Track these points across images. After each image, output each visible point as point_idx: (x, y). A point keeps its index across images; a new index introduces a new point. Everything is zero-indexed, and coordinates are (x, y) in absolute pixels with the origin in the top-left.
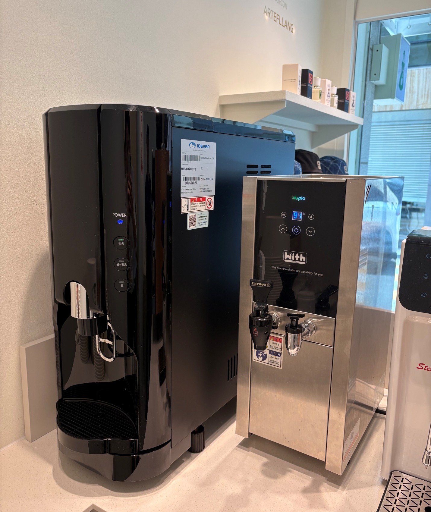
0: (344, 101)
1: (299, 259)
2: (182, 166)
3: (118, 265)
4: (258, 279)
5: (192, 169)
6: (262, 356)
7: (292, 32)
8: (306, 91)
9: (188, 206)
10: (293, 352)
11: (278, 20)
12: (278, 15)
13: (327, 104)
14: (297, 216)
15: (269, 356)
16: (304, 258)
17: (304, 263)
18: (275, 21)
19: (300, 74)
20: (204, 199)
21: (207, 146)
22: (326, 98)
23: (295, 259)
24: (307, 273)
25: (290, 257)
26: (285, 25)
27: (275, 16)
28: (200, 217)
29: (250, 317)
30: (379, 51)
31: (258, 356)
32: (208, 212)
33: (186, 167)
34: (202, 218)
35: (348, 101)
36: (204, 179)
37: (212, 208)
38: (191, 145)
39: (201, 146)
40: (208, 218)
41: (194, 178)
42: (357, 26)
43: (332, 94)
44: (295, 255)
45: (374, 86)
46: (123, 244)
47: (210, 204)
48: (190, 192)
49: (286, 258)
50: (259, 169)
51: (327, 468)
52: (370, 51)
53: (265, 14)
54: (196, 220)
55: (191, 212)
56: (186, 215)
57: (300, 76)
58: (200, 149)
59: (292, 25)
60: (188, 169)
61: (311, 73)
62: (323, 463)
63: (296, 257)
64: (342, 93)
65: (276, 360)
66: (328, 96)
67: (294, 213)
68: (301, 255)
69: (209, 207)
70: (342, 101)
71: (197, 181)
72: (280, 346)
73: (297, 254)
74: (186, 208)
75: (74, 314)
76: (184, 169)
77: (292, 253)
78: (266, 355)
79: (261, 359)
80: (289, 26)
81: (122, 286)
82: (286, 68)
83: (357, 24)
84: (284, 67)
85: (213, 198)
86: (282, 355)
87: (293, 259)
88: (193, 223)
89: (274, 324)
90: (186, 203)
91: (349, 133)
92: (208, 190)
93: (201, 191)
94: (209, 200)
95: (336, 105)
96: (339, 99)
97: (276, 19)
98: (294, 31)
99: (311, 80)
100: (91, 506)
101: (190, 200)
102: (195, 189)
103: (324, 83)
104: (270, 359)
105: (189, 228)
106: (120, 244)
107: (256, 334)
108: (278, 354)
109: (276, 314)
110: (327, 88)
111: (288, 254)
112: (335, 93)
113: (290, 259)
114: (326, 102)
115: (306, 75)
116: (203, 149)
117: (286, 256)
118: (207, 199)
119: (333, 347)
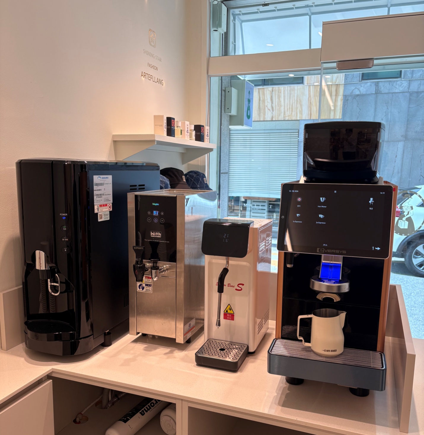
0: (200, 133)
1: (158, 235)
2: (94, 189)
3: (63, 240)
4: (138, 245)
5: (100, 190)
6: (142, 288)
7: (163, 85)
8: (170, 132)
9: (98, 209)
10: (155, 279)
11: (152, 79)
12: (152, 76)
13: (187, 138)
14: (155, 213)
15: (145, 287)
16: (160, 234)
17: (160, 237)
18: (150, 80)
19: (165, 121)
20: (106, 205)
21: (107, 178)
22: (186, 133)
23: (156, 235)
24: (162, 241)
25: (153, 234)
26: (157, 82)
27: (149, 77)
28: (105, 215)
29: (134, 265)
30: (230, 92)
31: (140, 288)
32: (109, 212)
33: (96, 189)
34: (106, 215)
35: (204, 133)
36: (106, 195)
37: (111, 210)
38: (99, 178)
39: (104, 178)
40: (109, 215)
41: (101, 195)
42: (209, 79)
43: (191, 130)
44: (156, 233)
45: (229, 116)
46: (66, 229)
47: (110, 207)
48: (99, 202)
49: (151, 235)
50: (138, 187)
51: (177, 341)
52: (223, 92)
53: (142, 76)
54: (103, 216)
55: (100, 212)
56: (97, 214)
57: (165, 123)
58: (103, 179)
59: (162, 80)
60: (97, 190)
61: (173, 119)
62: (175, 339)
63: (156, 234)
64: (198, 129)
65: (149, 289)
66: (187, 132)
67: (155, 212)
68: (159, 233)
69: (110, 209)
70: (198, 133)
71: (102, 196)
72: (151, 281)
73: (157, 233)
74: (97, 210)
75: (38, 267)
76: (95, 190)
77: (154, 232)
78: (144, 287)
79: (141, 289)
80: (160, 82)
81: (66, 250)
82: (156, 117)
83: (209, 77)
84: (155, 116)
85: (111, 204)
86: (152, 286)
87: (155, 235)
88: (101, 218)
89: (146, 269)
90: (97, 208)
91: (208, 154)
92: (108, 200)
93: (104, 201)
94: (109, 205)
95: (194, 137)
96: (196, 132)
97: (150, 79)
98: (164, 84)
99: (173, 124)
100: (51, 369)
101: (99, 206)
102: (101, 200)
103: (184, 124)
104: (146, 289)
105: (99, 220)
106: (64, 229)
107: (137, 273)
108: (150, 285)
109: (148, 265)
110: (186, 127)
111: (152, 232)
112: (193, 129)
113: (154, 235)
114: (186, 136)
115: (170, 121)
116: (105, 179)
117: (152, 234)
118: (108, 205)
119: (176, 278)
